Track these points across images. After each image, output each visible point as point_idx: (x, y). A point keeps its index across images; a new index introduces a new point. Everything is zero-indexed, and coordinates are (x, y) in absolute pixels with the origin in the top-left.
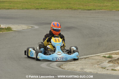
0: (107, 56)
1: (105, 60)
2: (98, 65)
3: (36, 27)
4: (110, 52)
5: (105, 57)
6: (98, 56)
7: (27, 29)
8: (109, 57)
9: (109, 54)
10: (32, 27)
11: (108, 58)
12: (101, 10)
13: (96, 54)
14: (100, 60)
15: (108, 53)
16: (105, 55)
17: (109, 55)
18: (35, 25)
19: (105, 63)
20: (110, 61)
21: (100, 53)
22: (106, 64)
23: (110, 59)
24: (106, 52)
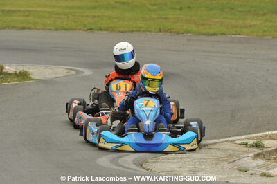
0: (251, 142)
1: (247, 153)
2: (230, 164)
3: (87, 72)
4: (258, 132)
5: (246, 145)
6: (231, 141)
7: (66, 76)
8: (256, 146)
9: (256, 138)
10: (77, 71)
11: (253, 146)
12: (238, 36)
13: (227, 137)
14: (234, 151)
15: (254, 135)
16: (246, 141)
17: (255, 141)
18: (86, 68)
19: (246, 159)
20: (257, 156)
21: (233, 136)
22: (249, 161)
23: (258, 151)
24: (250, 134)
